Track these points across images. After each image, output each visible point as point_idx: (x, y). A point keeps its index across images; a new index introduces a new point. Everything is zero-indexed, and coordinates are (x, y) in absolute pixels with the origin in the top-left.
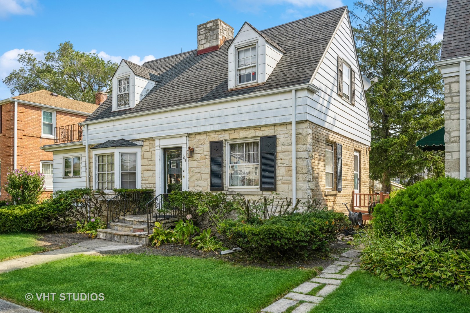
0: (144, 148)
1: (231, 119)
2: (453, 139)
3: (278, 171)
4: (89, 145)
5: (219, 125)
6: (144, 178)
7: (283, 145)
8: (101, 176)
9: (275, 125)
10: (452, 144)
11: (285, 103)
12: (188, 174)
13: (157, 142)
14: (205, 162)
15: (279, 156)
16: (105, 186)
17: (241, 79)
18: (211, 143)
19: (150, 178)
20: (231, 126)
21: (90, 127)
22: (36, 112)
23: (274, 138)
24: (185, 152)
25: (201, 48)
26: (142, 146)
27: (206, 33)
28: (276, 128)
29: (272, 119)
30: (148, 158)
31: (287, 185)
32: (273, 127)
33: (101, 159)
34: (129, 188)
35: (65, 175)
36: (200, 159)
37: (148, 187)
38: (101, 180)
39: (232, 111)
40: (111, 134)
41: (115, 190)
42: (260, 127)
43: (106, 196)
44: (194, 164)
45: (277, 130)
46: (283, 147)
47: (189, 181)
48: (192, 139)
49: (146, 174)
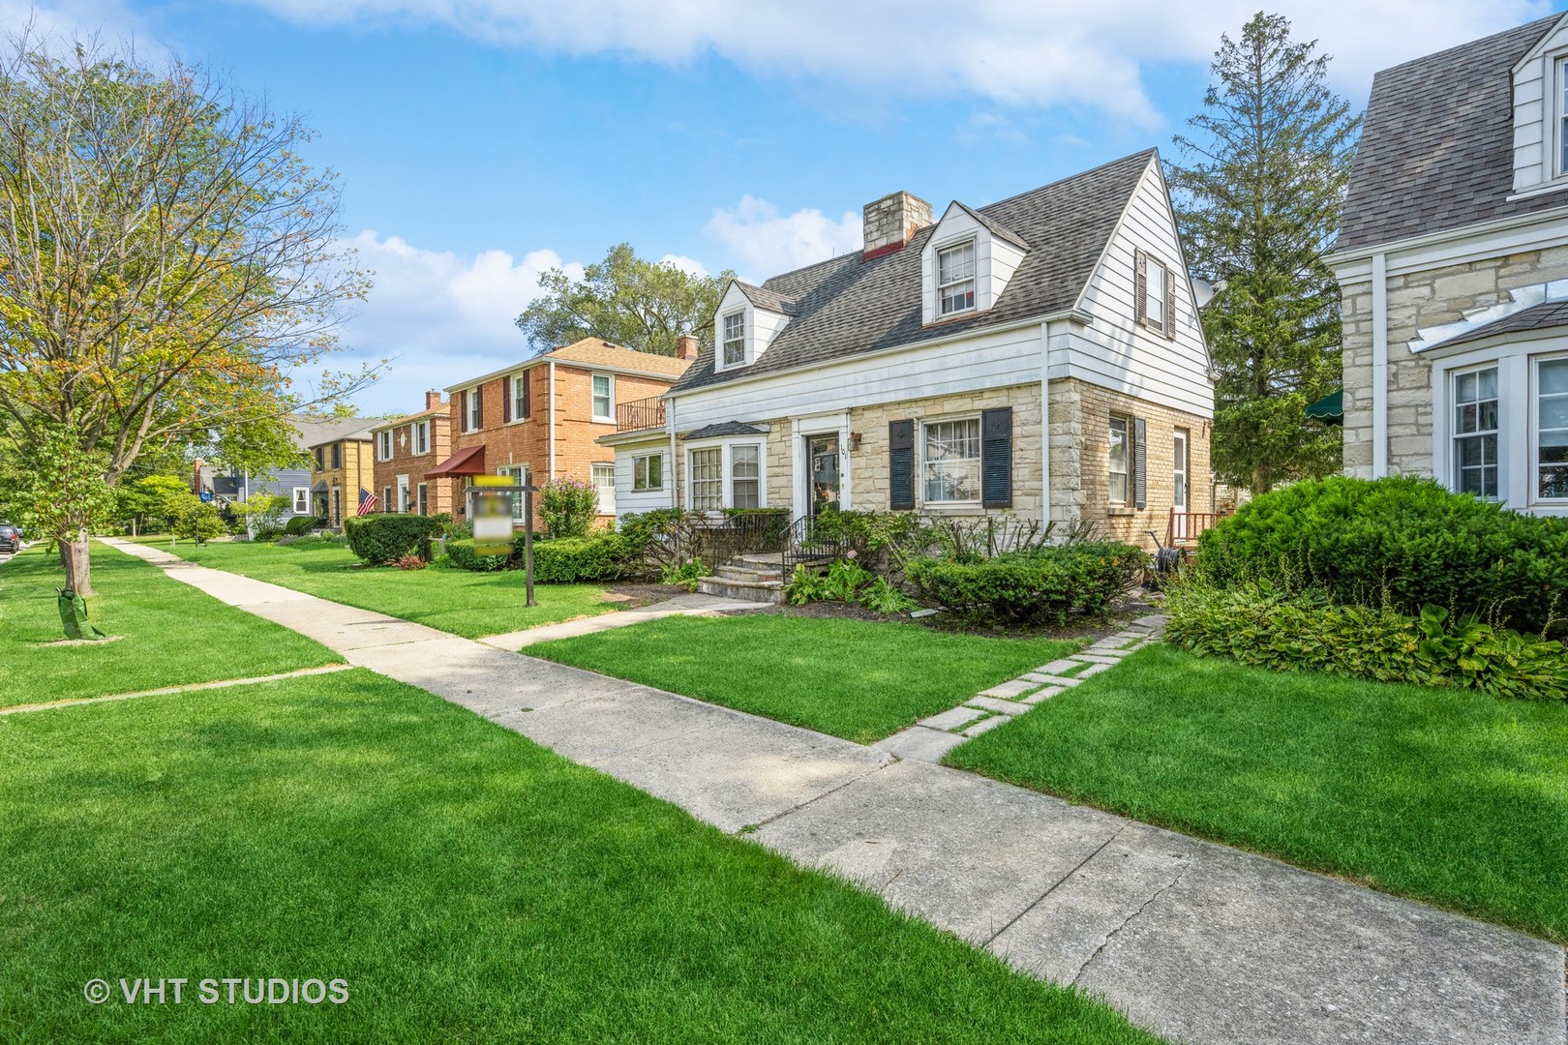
0: (771, 436)
1: (927, 379)
2: (1359, 404)
3: (1014, 473)
4: (676, 434)
5: (907, 392)
6: (772, 490)
7: (1024, 424)
8: (699, 486)
9: (1009, 388)
10: (1357, 414)
11: (1027, 348)
12: (850, 481)
13: (795, 425)
14: (882, 459)
15: (1018, 443)
16: (706, 503)
17: (945, 305)
18: (892, 424)
19: (782, 490)
20: (928, 392)
21: (678, 402)
22: (582, 378)
23: (1007, 411)
24: (844, 441)
25: (871, 248)
26: (769, 433)
27: (879, 220)
28: (1011, 393)
29: (1004, 377)
30: (779, 454)
31: (1032, 498)
32: (1005, 392)
33: (698, 456)
34: (747, 507)
35: (636, 487)
36: (873, 453)
37: (780, 504)
38: (699, 493)
39: (927, 366)
40: (714, 414)
41: (724, 511)
42: (982, 392)
43: (709, 522)
44: (862, 462)
45: (1013, 398)
46: (1025, 428)
47: (852, 492)
48: (858, 418)
49: (776, 482)
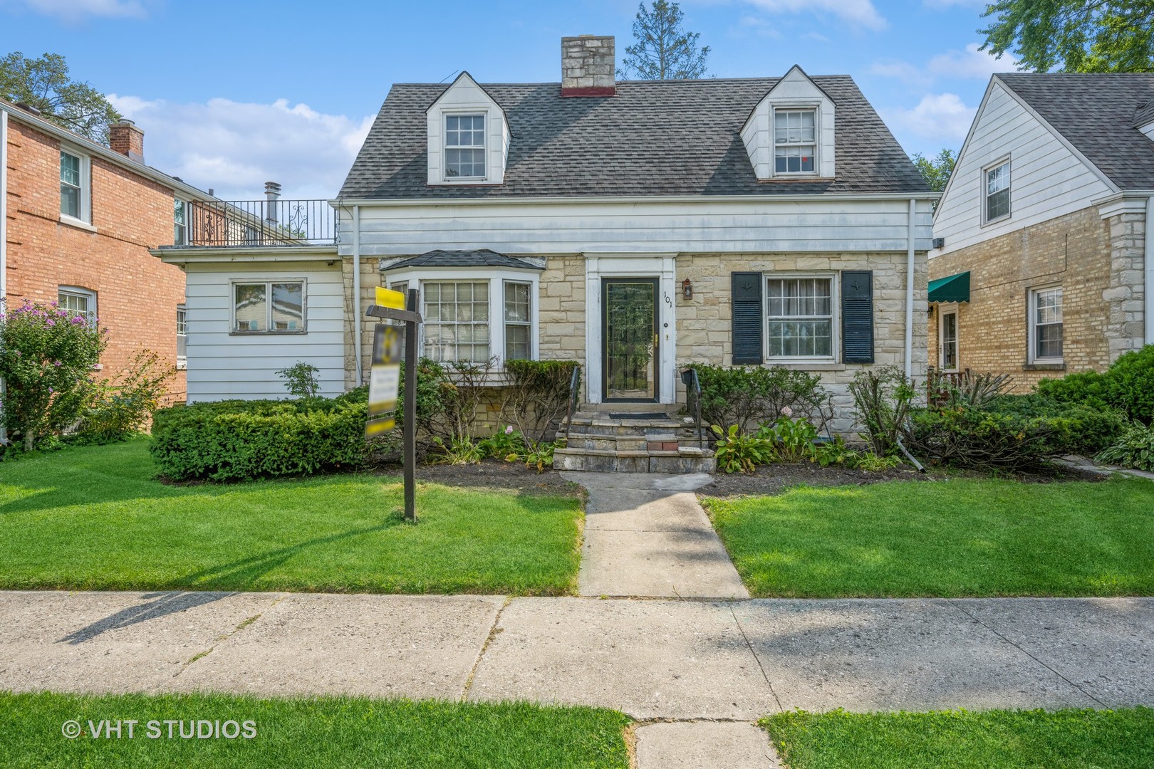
0: (548, 274)
1: (782, 234)
2: (1135, 295)
3: (875, 331)
4: (361, 257)
5: (758, 244)
6: (547, 339)
7: (883, 288)
9: (869, 253)
10: (1134, 302)
11: (893, 219)
12: (675, 332)
13: (592, 265)
14: (718, 310)
15: (878, 305)
17: (780, 164)
18: (735, 275)
19: (564, 340)
20: (784, 247)
22: (47, 149)
23: (869, 274)
24: (668, 288)
25: (571, 84)
26: (544, 269)
27: (584, 58)
28: (871, 258)
29: (869, 243)
30: (560, 296)
31: (892, 355)
32: (865, 257)
36: (706, 303)
37: (563, 356)
39: (785, 220)
40: (444, 237)
42: (839, 254)
44: (691, 312)
45: (872, 263)
46: (884, 291)
47: (677, 345)
48: (685, 264)
49: (553, 329)
